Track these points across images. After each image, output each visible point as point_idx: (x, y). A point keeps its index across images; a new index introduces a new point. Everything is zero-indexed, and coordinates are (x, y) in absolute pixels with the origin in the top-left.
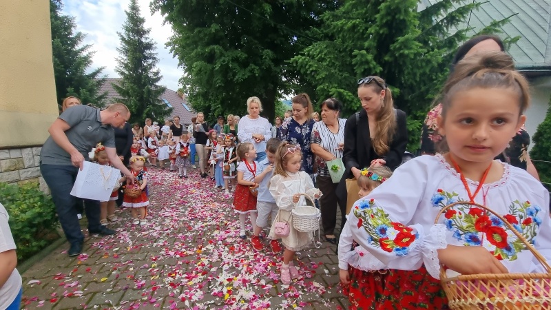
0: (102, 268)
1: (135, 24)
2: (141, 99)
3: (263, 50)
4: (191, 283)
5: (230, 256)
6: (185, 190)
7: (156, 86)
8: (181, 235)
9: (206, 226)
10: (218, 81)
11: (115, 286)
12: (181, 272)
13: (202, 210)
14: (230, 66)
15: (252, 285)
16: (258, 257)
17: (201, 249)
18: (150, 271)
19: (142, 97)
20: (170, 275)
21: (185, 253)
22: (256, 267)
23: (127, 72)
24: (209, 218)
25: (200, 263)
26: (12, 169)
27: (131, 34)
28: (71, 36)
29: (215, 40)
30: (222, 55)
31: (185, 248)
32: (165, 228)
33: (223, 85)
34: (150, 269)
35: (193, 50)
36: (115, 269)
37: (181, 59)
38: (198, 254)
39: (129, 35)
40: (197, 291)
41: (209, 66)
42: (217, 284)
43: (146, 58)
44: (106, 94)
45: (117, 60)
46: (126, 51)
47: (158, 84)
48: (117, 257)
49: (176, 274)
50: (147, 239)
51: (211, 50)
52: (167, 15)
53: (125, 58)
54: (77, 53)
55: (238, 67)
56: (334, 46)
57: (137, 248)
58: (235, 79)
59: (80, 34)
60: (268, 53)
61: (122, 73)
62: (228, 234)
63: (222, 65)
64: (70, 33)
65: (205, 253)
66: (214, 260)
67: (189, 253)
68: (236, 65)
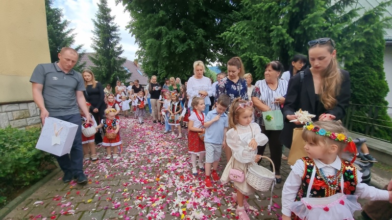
0: (87, 192)
1: (104, 13)
2: (109, 67)
3: (197, 29)
4: (154, 205)
5: (181, 183)
6: (142, 132)
7: (120, 58)
8: (143, 166)
9: (161, 159)
10: (164, 53)
11: (98, 206)
12: (146, 196)
13: (156, 147)
14: (173, 41)
15: (200, 207)
16: (202, 184)
17: (159, 177)
18: (123, 195)
19: (110, 65)
20: (138, 198)
21: (147, 181)
22: (202, 192)
23: (99, 48)
24: (162, 153)
25: (159, 189)
26: (22, 117)
27: (101, 20)
28: (60, 23)
29: (162, 23)
30: (167, 34)
31: (147, 176)
32: (131, 161)
33: (168, 56)
34: (123, 193)
35: (146, 31)
36: (97, 193)
37: (137, 37)
38: (157, 182)
39: (100, 21)
40: (159, 212)
41: (158, 42)
42: (174, 206)
43: (112, 37)
44: (85, 63)
45: (92, 39)
46: (98, 33)
47: (121, 56)
48: (98, 183)
49: (142, 197)
50: (119, 169)
51: (159, 30)
52: (126, 5)
53: (98, 37)
54: (64, 35)
55: (179, 43)
56: (253, 25)
57: (112, 176)
58: (177, 51)
59: (66, 21)
60: (200, 32)
61: (96, 49)
62: (178, 166)
63: (167, 41)
64: (59, 21)
65: (162, 180)
66: (170, 187)
67: (151, 180)
68: (177, 41)
